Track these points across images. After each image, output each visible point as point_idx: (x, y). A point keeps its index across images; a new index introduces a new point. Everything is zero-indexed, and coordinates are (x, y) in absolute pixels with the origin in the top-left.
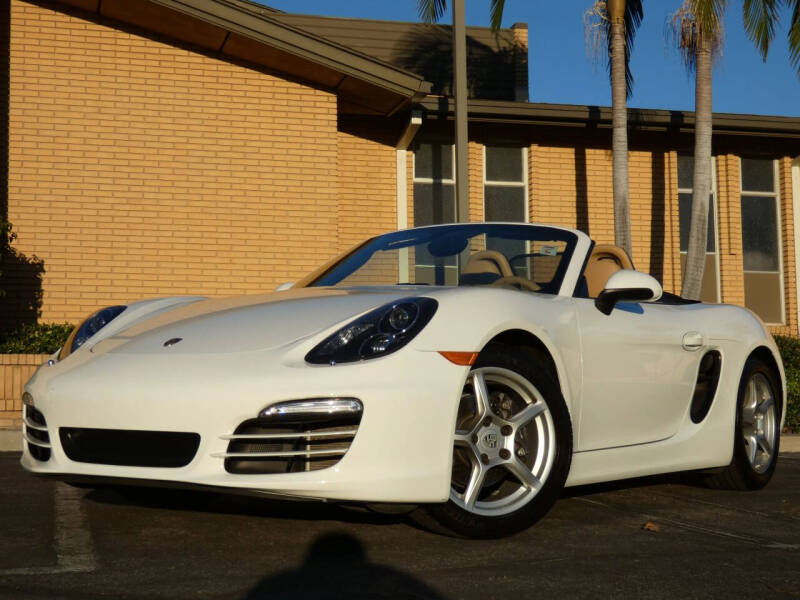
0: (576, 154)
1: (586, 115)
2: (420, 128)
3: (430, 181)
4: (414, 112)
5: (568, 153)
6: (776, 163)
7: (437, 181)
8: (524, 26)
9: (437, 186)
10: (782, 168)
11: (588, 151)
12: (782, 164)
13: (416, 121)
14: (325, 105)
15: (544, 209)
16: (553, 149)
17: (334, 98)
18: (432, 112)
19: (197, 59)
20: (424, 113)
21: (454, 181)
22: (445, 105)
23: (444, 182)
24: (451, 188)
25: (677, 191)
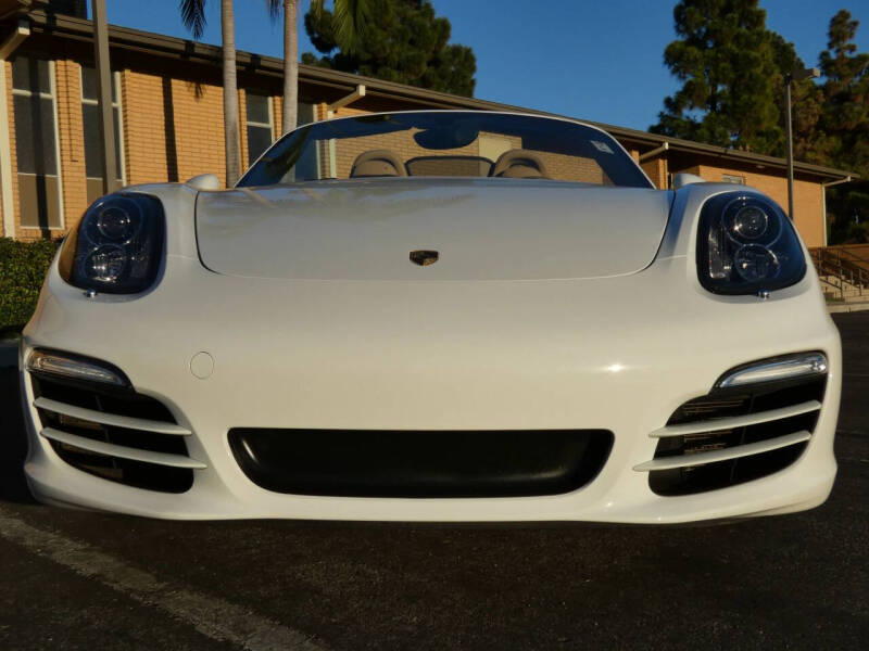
0: (163, 82)
1: (183, 48)
2: (27, 38)
3: (28, 93)
4: (21, 22)
5: (154, 83)
6: (315, 107)
7: (36, 94)
9: (35, 99)
10: (320, 113)
11: (173, 81)
12: (320, 108)
13: (24, 31)
15: (138, 139)
16: (144, 76)
18: (39, 25)
20: (32, 24)
21: (53, 95)
22: (51, 19)
23: (43, 95)
24: (50, 102)
25: (246, 123)
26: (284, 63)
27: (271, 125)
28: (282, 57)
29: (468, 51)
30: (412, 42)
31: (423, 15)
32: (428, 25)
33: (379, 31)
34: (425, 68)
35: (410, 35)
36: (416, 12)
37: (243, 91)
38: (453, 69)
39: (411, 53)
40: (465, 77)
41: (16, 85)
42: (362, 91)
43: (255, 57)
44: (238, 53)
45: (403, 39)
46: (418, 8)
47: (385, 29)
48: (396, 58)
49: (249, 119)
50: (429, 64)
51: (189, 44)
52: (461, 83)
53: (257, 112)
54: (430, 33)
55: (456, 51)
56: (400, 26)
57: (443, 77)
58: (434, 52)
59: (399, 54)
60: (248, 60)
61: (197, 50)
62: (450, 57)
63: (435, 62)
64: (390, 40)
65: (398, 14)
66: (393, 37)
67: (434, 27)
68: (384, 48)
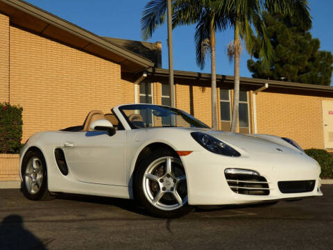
0: (190, 87)
1: (197, 76)
3: (145, 95)
4: (145, 72)
5: (187, 87)
6: (248, 93)
7: (147, 95)
8: (160, 43)
9: (147, 97)
10: (250, 94)
11: (193, 87)
13: (145, 75)
14: (117, 69)
16: (183, 86)
17: (120, 66)
19: (74, 50)
20: (147, 73)
21: (152, 95)
22: (154, 70)
23: (149, 95)
24: (151, 98)
25: (220, 101)
26: (234, 77)
27: (230, 101)
28: (233, 75)
29: (329, 53)
30: (300, 51)
31: (306, 38)
32: (308, 42)
33: (284, 48)
34: (306, 63)
35: (299, 48)
36: (302, 37)
37: (219, 89)
38: (321, 62)
39: (299, 57)
40: (327, 66)
41: (141, 93)
42: (267, 86)
43: (224, 76)
44: (217, 75)
45: (296, 50)
46: (303, 35)
47: (287, 46)
48: (292, 60)
49: (221, 99)
50: (309, 61)
51: (200, 74)
52: (325, 69)
53: (224, 96)
54: (309, 46)
55: (323, 54)
56: (294, 44)
57: (316, 67)
58: (312, 55)
59: (294, 58)
60: (221, 78)
61: (203, 76)
62: (320, 57)
63: (312, 60)
64: (289, 51)
65: (294, 39)
66: (291, 49)
67: (312, 43)
68: (286, 56)
